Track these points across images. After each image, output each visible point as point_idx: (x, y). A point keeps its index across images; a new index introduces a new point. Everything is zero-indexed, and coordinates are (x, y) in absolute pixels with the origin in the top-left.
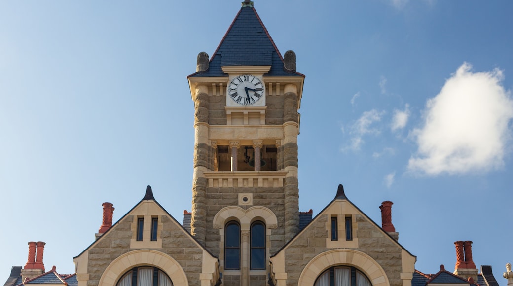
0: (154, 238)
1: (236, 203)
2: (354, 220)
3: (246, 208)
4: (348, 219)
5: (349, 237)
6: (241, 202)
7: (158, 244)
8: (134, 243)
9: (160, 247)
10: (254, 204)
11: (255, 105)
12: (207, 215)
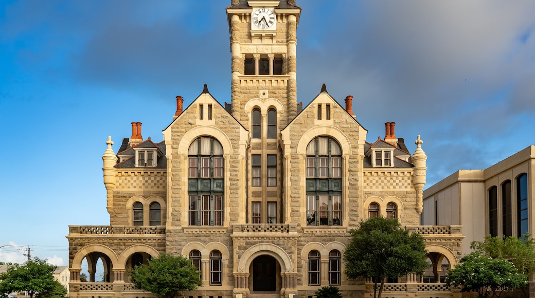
0: (210, 118)
1: (258, 97)
2: (331, 107)
3: (264, 100)
4: (328, 106)
5: (328, 118)
6: (261, 96)
7: (213, 122)
8: (198, 121)
9: (214, 124)
10: (269, 97)
11: (270, 29)
12: (241, 104)
